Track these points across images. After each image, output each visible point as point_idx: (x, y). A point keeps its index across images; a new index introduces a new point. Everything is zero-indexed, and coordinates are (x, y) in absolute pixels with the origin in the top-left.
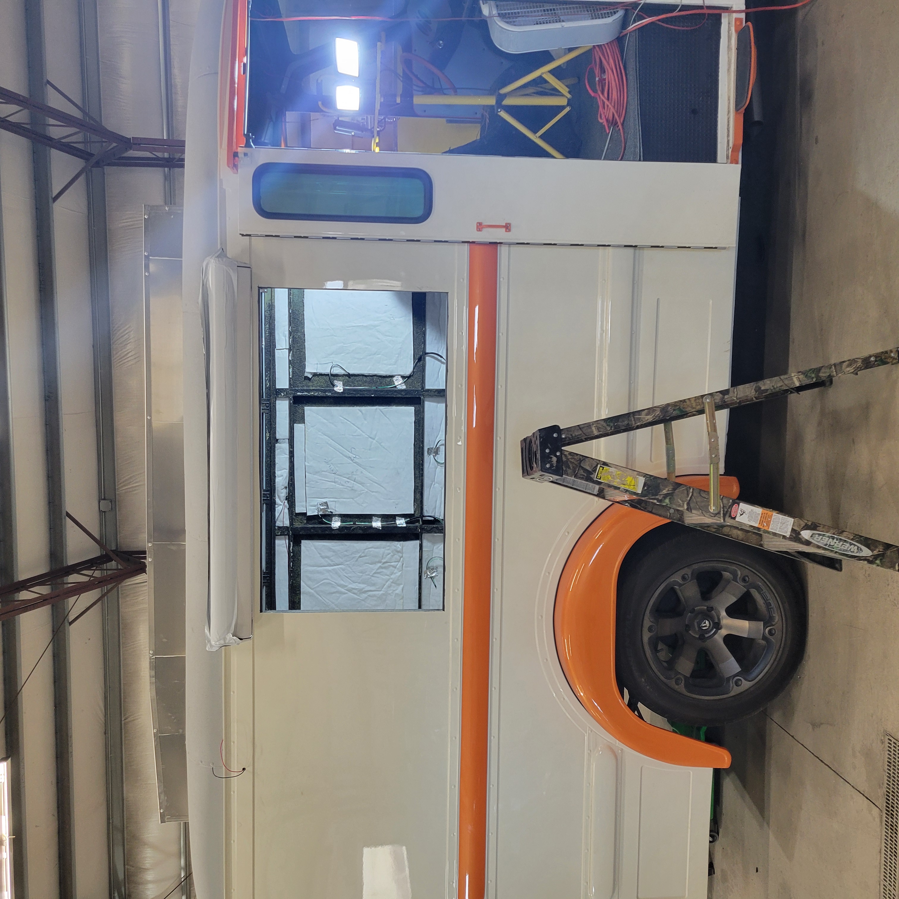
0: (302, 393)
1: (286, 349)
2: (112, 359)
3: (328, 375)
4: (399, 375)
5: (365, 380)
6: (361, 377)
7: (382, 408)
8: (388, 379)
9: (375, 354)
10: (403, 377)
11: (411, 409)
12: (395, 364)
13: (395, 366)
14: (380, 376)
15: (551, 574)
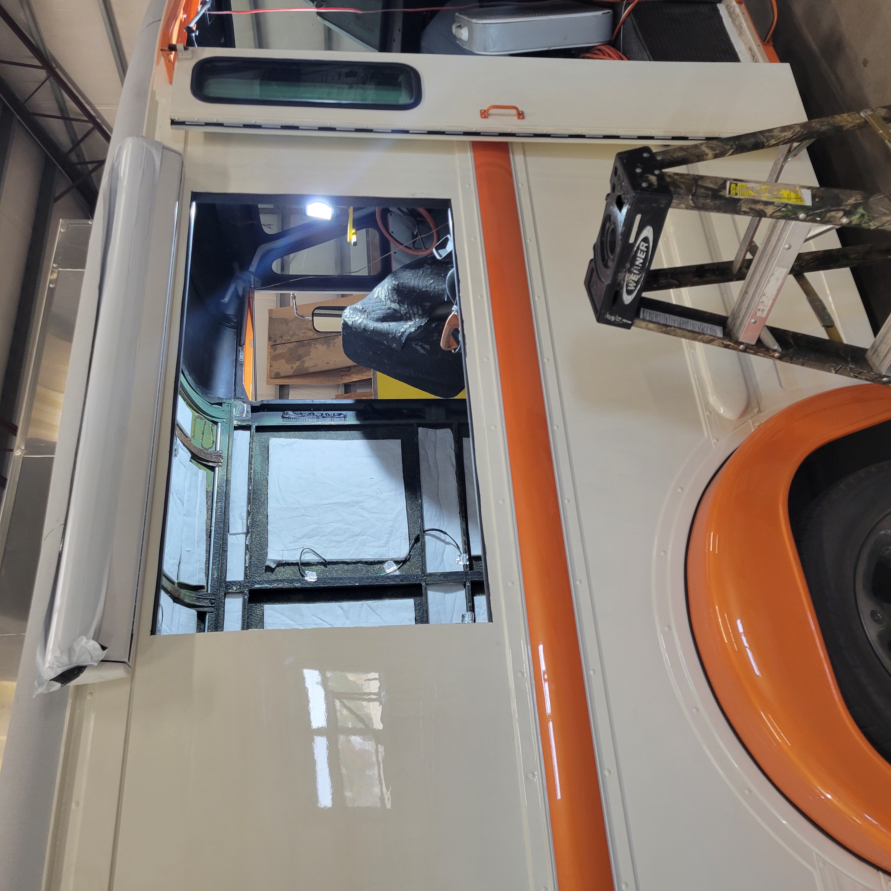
0: (262, 584)
1: (243, 533)
3: (296, 564)
4: (391, 560)
5: (346, 568)
6: (341, 565)
7: (370, 602)
8: (377, 566)
9: (358, 535)
10: (397, 562)
11: (410, 602)
12: (385, 546)
13: (386, 548)
14: (366, 563)
15: (669, 553)
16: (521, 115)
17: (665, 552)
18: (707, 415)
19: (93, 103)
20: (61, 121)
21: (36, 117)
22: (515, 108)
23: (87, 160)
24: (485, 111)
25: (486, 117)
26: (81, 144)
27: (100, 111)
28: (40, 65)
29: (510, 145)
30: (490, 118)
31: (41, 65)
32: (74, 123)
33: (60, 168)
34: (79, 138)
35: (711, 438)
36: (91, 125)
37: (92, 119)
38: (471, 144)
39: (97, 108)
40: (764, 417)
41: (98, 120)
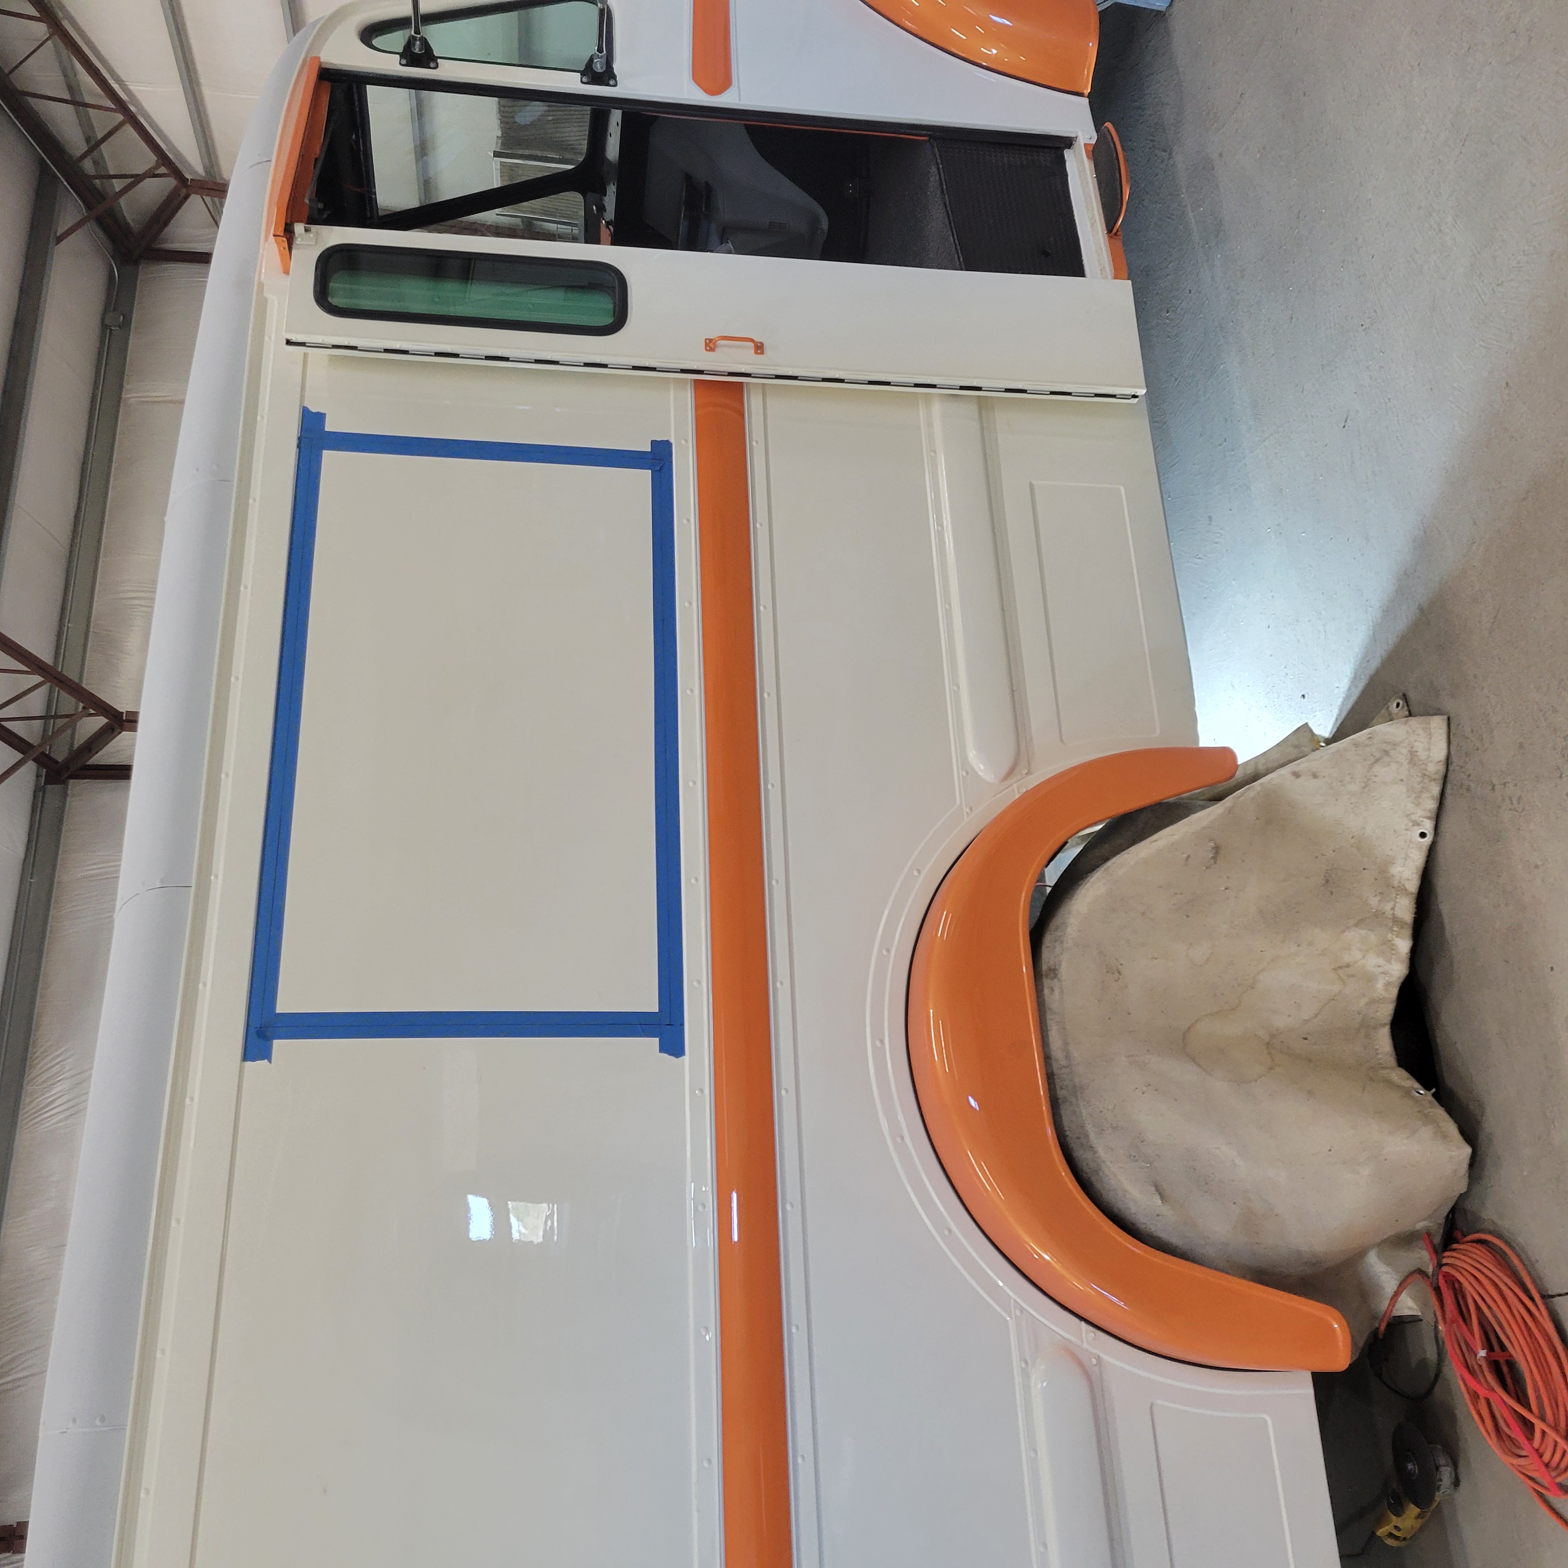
2: (21, 1112)
15: (893, 953)
16: (759, 348)
17: (888, 951)
18: (963, 776)
19: (124, 79)
20: (70, 107)
21: (29, 99)
22: (752, 340)
23: (112, 173)
24: (711, 340)
25: (712, 350)
26: (102, 146)
27: (137, 94)
28: (37, 14)
29: (745, 385)
30: (718, 350)
31: (39, 16)
32: (90, 110)
33: (65, 183)
34: (100, 135)
35: (964, 807)
36: (120, 117)
37: (121, 106)
38: (693, 383)
39: (129, 87)
40: (1033, 781)
41: (133, 109)
